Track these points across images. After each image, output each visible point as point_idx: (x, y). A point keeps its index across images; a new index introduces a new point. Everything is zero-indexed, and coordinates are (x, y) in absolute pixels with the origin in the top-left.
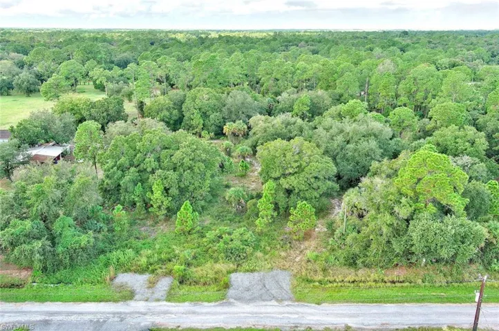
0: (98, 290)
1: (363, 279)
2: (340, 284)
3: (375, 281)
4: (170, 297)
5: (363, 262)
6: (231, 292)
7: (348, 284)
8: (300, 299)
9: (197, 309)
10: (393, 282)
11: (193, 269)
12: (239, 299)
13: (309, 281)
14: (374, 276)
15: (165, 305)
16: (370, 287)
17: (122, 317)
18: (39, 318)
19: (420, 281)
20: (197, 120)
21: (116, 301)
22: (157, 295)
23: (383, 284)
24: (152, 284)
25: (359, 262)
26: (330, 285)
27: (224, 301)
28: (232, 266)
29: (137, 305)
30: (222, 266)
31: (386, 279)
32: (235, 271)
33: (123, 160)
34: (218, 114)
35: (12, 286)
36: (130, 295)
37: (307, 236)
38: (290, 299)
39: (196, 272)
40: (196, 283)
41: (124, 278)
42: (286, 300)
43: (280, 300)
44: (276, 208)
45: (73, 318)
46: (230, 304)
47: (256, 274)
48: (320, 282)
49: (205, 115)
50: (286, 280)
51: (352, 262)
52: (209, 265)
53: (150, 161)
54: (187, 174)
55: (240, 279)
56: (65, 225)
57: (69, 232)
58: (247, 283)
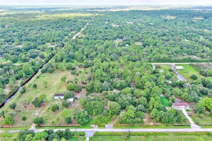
0: (90, 127)
6: (105, 127)
8: (113, 128)
9: (102, 129)
11: (100, 124)
12: (106, 128)
13: (115, 126)
14: (123, 125)
15: (98, 129)
16: (122, 127)
18: (84, 131)
19: (129, 126)
20: (97, 90)
21: (92, 129)
22: (96, 128)
24: (96, 126)
29: (94, 129)
30: (104, 124)
31: (125, 126)
32: (106, 124)
33: (89, 107)
34: (101, 88)
35: (78, 127)
37: (116, 119)
40: (101, 126)
41: (92, 125)
43: (111, 128)
44: (111, 114)
45: (88, 131)
49: (98, 88)
50: (112, 125)
51: (121, 123)
52: (102, 124)
53: (93, 107)
54: (98, 109)
55: (106, 126)
56: (84, 119)
58: (107, 126)
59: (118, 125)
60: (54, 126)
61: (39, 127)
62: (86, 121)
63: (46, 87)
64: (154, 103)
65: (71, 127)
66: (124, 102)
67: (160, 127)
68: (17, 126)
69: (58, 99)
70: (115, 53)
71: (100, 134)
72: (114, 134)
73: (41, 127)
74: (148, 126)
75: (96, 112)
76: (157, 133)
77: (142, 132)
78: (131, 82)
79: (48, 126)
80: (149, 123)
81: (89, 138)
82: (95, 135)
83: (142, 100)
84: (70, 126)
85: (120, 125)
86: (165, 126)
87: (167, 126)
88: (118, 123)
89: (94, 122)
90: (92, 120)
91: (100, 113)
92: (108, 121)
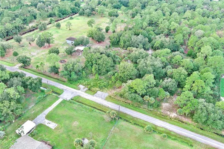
0: (76, 87)
1: (121, 100)
3: (123, 101)
4: (86, 92)
6: (95, 94)
7: (117, 100)
8: (106, 99)
9: (88, 95)
10: (126, 103)
11: (92, 88)
12: (96, 96)
15: (84, 93)
16: (120, 102)
17: (76, 93)
18: (65, 89)
19: (131, 104)
21: (77, 90)
22: (83, 91)
24: (84, 88)
25: (122, 96)
28: (99, 89)
29: (79, 91)
30: (97, 89)
32: (99, 91)
33: (89, 60)
34: (128, 43)
35: (64, 82)
36: (79, 89)
37: (119, 88)
38: (104, 99)
39: (93, 89)
40: (91, 91)
41: (80, 86)
43: (102, 98)
45: (70, 90)
46: (94, 96)
47: (102, 92)
48: (112, 98)
49: (125, 42)
50: (106, 95)
52: (95, 88)
56: (73, 73)
57: (73, 75)
58: (99, 94)
59: (115, 98)
60: (39, 72)
61: (24, 67)
62: (74, 76)
63: (70, 30)
64: (194, 82)
65: (55, 79)
66: (145, 67)
67: (186, 126)
68: (6, 60)
69: (69, 44)
70: (187, 5)
71: (80, 101)
72: (99, 108)
73: (25, 68)
74: (163, 117)
75: (97, 70)
76: (172, 133)
77: (145, 121)
78: (182, 45)
79: (33, 70)
80: (169, 113)
81: (62, 100)
82: (74, 99)
83: (178, 72)
84: (55, 77)
85: (119, 98)
86: (195, 128)
87: (202, 129)
88: (117, 94)
89: (86, 82)
90: (85, 79)
91: (103, 73)
92: (106, 87)
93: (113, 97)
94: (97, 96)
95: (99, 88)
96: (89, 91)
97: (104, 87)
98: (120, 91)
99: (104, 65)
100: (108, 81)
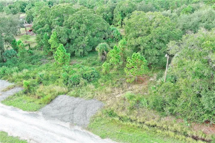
1: (164, 126)
2: (138, 125)
3: (176, 132)
4: (7, 101)
5: (171, 110)
6: (47, 107)
7: (147, 127)
10: (196, 138)
13: (112, 115)
14: (177, 126)
16: (168, 136)
20: (119, 17)
23: (184, 137)
25: (167, 109)
26: (129, 123)
27: (35, 112)
31: (189, 133)
39: (41, 88)
40: (34, 95)
42: (78, 125)
43: (74, 124)
49: (124, 15)
59: (132, 117)
88: (138, 102)
89: (25, 71)
90: (24, 64)
91: (82, 51)
92: (89, 82)
93: (123, 114)
94: (54, 113)
95: (67, 84)
96: (24, 96)
97: (82, 81)
98: (145, 90)
99: (83, 27)
100: (98, 67)
